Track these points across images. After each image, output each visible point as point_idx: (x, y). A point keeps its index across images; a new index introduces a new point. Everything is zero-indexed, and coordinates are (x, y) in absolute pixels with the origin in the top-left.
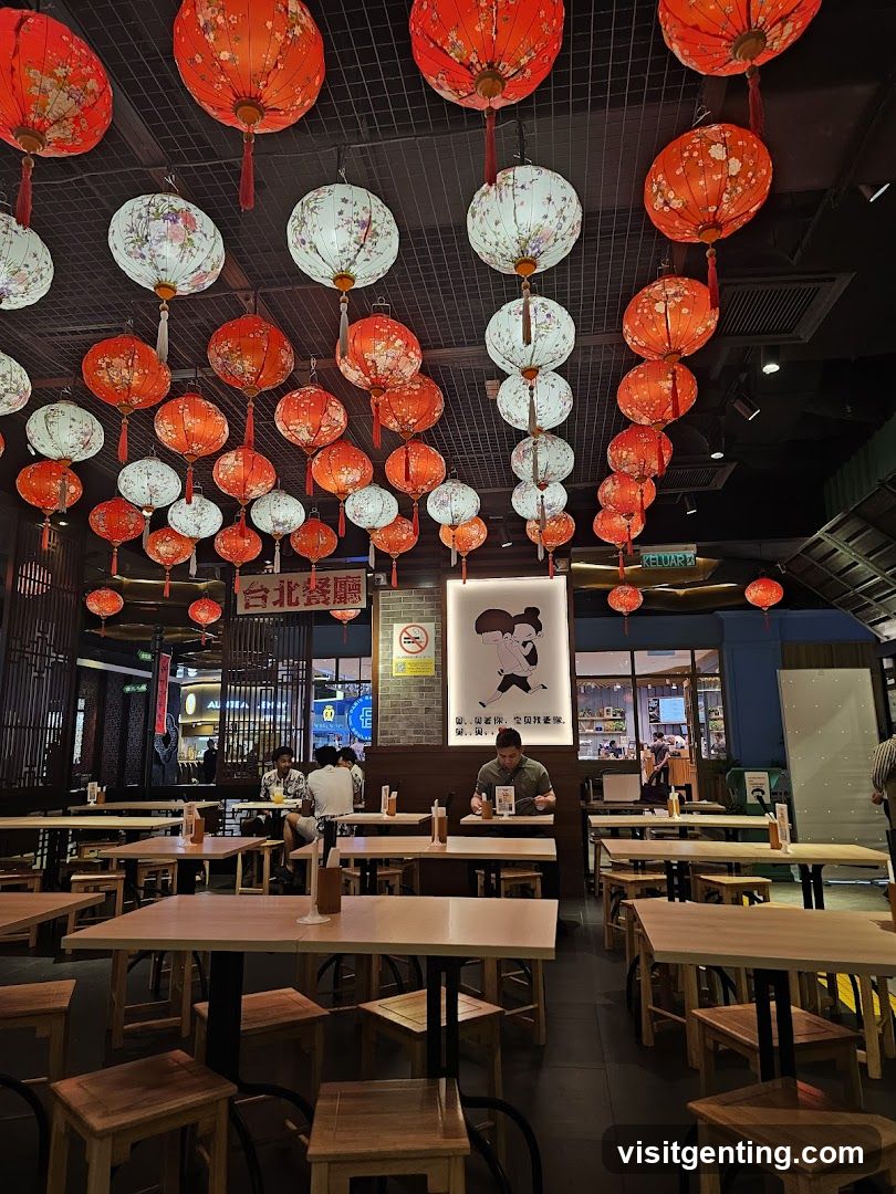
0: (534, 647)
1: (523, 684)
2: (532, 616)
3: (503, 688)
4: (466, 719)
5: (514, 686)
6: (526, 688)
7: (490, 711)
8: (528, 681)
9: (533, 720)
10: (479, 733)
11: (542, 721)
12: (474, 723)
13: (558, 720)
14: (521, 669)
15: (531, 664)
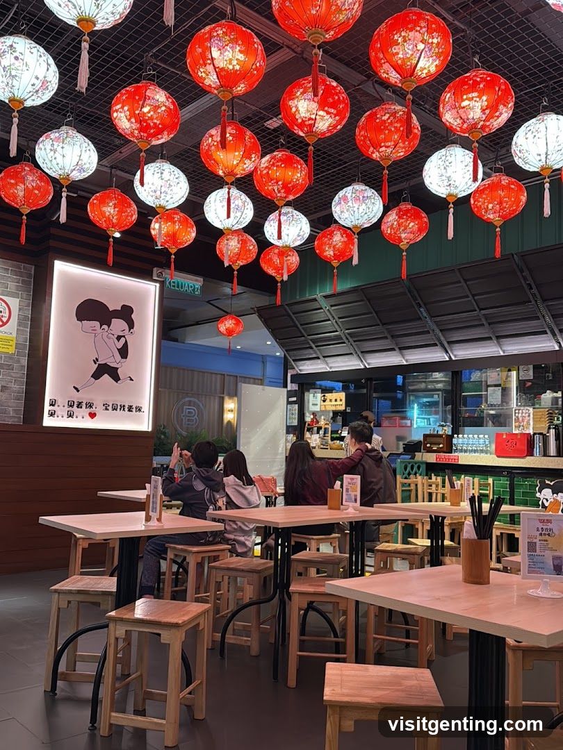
0: (126, 341)
1: (114, 374)
2: (126, 313)
3: (97, 375)
4: (59, 402)
5: (106, 375)
6: (116, 378)
7: (83, 396)
8: (119, 371)
9: (119, 407)
10: (70, 416)
11: (126, 409)
12: (66, 406)
13: (139, 409)
14: (114, 360)
15: (122, 358)
